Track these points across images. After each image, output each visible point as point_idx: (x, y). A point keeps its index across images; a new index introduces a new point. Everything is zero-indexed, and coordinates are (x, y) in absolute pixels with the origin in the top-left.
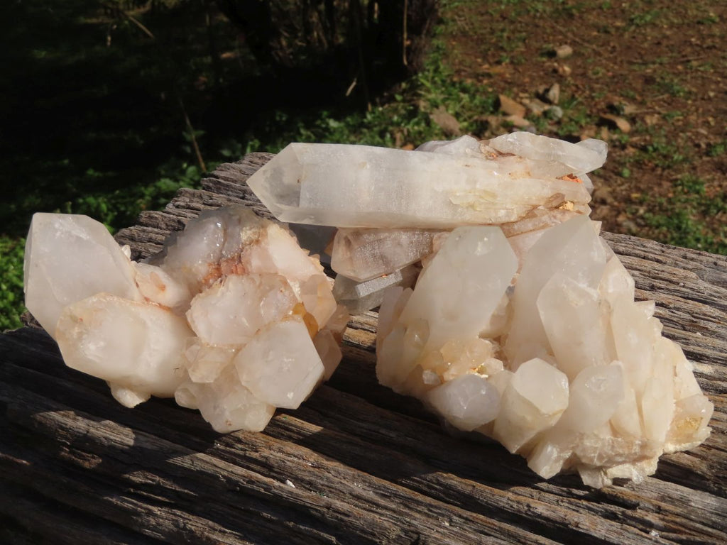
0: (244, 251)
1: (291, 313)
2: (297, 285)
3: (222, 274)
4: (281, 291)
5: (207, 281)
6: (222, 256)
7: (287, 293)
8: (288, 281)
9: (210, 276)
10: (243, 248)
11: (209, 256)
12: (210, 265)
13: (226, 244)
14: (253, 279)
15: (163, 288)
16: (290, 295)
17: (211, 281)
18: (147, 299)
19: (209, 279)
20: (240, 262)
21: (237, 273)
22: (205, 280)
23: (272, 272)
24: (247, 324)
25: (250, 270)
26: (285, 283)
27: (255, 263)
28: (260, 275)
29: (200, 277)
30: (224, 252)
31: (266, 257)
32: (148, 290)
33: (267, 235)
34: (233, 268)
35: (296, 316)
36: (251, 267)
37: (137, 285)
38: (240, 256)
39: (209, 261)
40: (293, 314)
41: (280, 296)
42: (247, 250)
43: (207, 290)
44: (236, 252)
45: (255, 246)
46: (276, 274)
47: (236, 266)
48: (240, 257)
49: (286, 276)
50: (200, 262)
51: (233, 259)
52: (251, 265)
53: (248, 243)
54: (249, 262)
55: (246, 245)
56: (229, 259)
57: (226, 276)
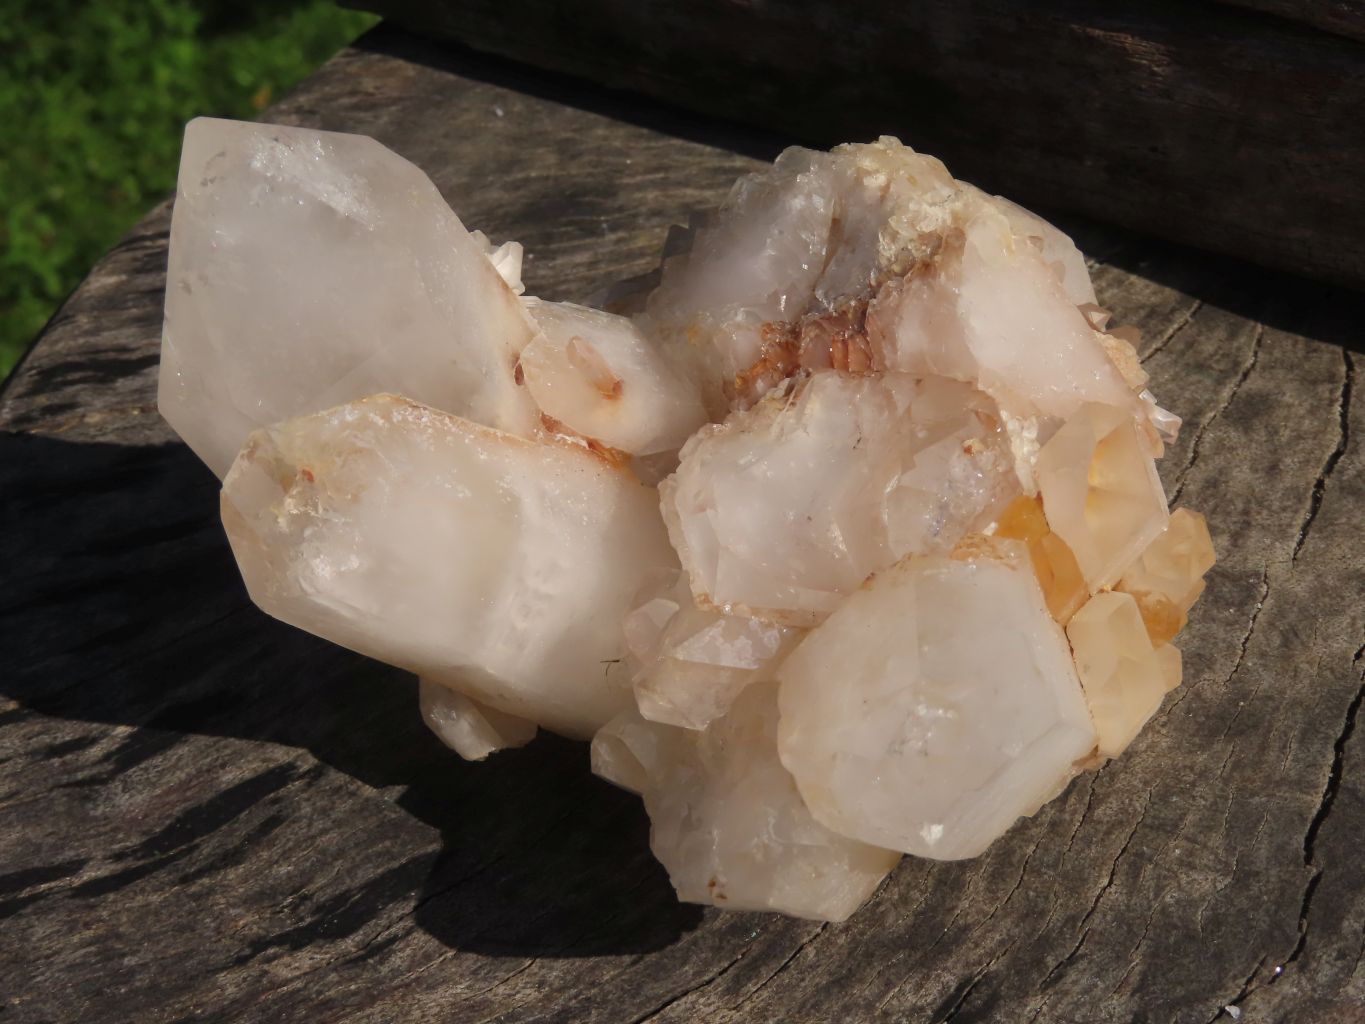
0: (880, 296)
1: (990, 529)
2: (1031, 434)
3: (798, 366)
4: (968, 450)
5: (748, 381)
6: (813, 305)
7: (986, 457)
8: (1004, 415)
9: (759, 369)
10: (879, 285)
11: (774, 298)
12: (769, 328)
13: (832, 267)
14: (888, 396)
15: (613, 390)
16: (995, 465)
17: (760, 385)
18: (550, 425)
19: (754, 379)
20: (862, 331)
21: (845, 367)
22: (745, 380)
23: (960, 376)
24: (842, 547)
25: (888, 363)
26: (991, 421)
27: (909, 338)
28: (919, 381)
29: (732, 369)
30: (819, 294)
31: (944, 322)
32: (558, 394)
33: (961, 247)
34: (836, 350)
35: (1006, 545)
36: (895, 351)
37: (519, 376)
38: (864, 313)
39: (769, 318)
40: (996, 533)
41: (958, 466)
42: (888, 295)
43: (742, 414)
44: (856, 296)
45: (916, 284)
46: (970, 384)
47: (844, 342)
48: (862, 315)
49: (999, 398)
50: (740, 318)
51: (840, 319)
52: (893, 343)
53: (896, 268)
54: (888, 335)
55: (890, 274)
56: (829, 318)
57: (808, 375)
